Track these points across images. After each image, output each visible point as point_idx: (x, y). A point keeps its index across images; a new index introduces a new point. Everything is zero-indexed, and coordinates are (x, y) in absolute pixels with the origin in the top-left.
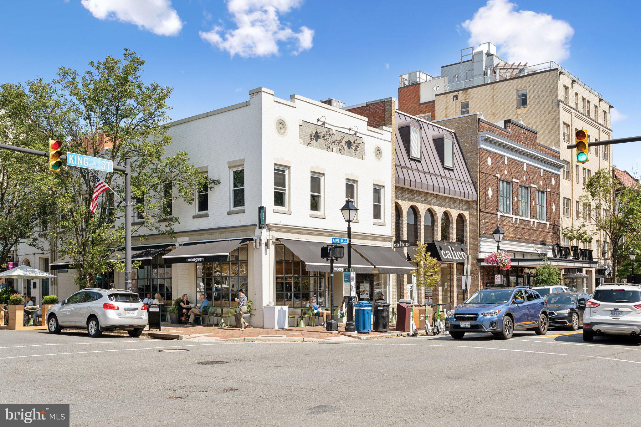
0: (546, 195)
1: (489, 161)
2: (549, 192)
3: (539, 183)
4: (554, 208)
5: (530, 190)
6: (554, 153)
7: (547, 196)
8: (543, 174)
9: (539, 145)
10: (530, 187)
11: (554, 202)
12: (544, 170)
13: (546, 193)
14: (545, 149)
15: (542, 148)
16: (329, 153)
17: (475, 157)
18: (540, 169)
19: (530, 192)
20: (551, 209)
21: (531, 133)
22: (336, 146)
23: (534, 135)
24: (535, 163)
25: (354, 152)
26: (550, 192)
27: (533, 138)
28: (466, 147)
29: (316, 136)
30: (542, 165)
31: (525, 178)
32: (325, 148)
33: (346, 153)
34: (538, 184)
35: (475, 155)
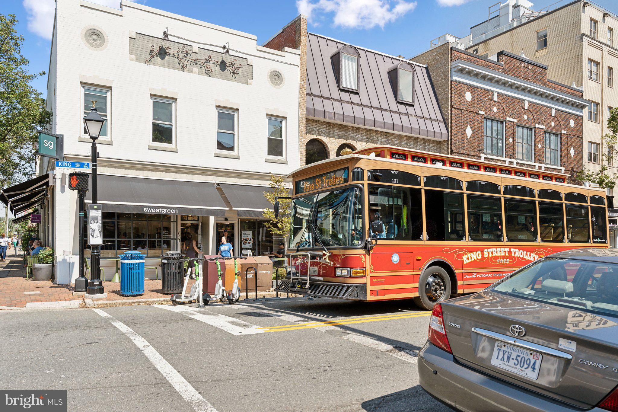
0: (561, 137)
1: (468, 96)
2: (564, 134)
3: (550, 124)
4: (572, 152)
5: (535, 131)
6: (573, 92)
7: (561, 139)
8: (555, 114)
9: (549, 81)
10: (535, 128)
11: (572, 145)
12: (556, 109)
13: (561, 136)
14: (560, 87)
15: (555, 86)
16: (185, 75)
17: (446, 91)
18: (551, 108)
19: (535, 133)
20: (568, 153)
21: (537, 68)
22: (200, 66)
23: (542, 70)
24: (542, 101)
25: (232, 74)
26: (567, 134)
27: (541, 74)
28: (438, 81)
29: (162, 53)
30: (554, 104)
31: (526, 117)
32: (178, 68)
33: (217, 76)
34: (548, 125)
35: (446, 88)
